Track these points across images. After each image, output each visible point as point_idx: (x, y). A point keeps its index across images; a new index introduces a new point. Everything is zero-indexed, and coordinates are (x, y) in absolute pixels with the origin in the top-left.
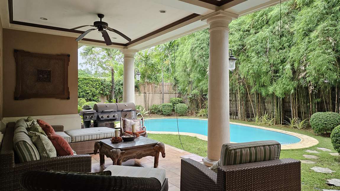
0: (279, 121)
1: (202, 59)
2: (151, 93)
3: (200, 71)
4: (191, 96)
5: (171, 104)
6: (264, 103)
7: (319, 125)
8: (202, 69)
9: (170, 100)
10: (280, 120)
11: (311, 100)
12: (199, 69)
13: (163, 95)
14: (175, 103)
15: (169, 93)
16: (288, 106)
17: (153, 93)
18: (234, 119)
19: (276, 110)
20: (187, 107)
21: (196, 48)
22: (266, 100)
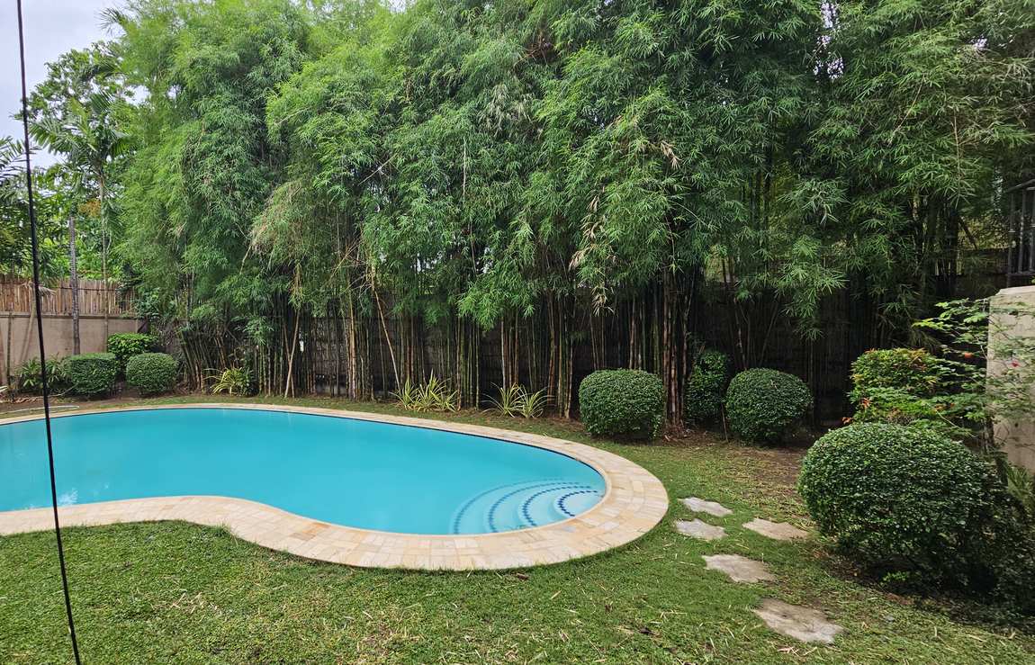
0: (472, 398)
1: (228, 198)
2: (21, 317)
3: (221, 238)
4: (188, 327)
5: (110, 356)
6: (424, 346)
7: (613, 410)
8: (230, 232)
9: (108, 343)
10: (474, 395)
11: (553, 336)
12: (217, 231)
13: (77, 323)
14: (126, 352)
15: (103, 318)
16: (490, 354)
17: (29, 317)
18: (333, 395)
19: (462, 367)
20: (176, 363)
21: (204, 155)
22: (429, 338)
